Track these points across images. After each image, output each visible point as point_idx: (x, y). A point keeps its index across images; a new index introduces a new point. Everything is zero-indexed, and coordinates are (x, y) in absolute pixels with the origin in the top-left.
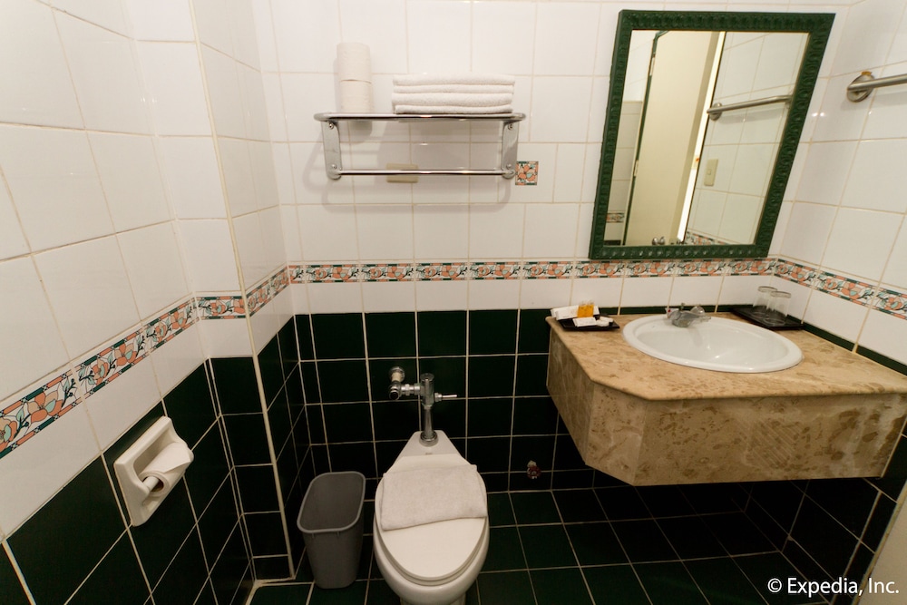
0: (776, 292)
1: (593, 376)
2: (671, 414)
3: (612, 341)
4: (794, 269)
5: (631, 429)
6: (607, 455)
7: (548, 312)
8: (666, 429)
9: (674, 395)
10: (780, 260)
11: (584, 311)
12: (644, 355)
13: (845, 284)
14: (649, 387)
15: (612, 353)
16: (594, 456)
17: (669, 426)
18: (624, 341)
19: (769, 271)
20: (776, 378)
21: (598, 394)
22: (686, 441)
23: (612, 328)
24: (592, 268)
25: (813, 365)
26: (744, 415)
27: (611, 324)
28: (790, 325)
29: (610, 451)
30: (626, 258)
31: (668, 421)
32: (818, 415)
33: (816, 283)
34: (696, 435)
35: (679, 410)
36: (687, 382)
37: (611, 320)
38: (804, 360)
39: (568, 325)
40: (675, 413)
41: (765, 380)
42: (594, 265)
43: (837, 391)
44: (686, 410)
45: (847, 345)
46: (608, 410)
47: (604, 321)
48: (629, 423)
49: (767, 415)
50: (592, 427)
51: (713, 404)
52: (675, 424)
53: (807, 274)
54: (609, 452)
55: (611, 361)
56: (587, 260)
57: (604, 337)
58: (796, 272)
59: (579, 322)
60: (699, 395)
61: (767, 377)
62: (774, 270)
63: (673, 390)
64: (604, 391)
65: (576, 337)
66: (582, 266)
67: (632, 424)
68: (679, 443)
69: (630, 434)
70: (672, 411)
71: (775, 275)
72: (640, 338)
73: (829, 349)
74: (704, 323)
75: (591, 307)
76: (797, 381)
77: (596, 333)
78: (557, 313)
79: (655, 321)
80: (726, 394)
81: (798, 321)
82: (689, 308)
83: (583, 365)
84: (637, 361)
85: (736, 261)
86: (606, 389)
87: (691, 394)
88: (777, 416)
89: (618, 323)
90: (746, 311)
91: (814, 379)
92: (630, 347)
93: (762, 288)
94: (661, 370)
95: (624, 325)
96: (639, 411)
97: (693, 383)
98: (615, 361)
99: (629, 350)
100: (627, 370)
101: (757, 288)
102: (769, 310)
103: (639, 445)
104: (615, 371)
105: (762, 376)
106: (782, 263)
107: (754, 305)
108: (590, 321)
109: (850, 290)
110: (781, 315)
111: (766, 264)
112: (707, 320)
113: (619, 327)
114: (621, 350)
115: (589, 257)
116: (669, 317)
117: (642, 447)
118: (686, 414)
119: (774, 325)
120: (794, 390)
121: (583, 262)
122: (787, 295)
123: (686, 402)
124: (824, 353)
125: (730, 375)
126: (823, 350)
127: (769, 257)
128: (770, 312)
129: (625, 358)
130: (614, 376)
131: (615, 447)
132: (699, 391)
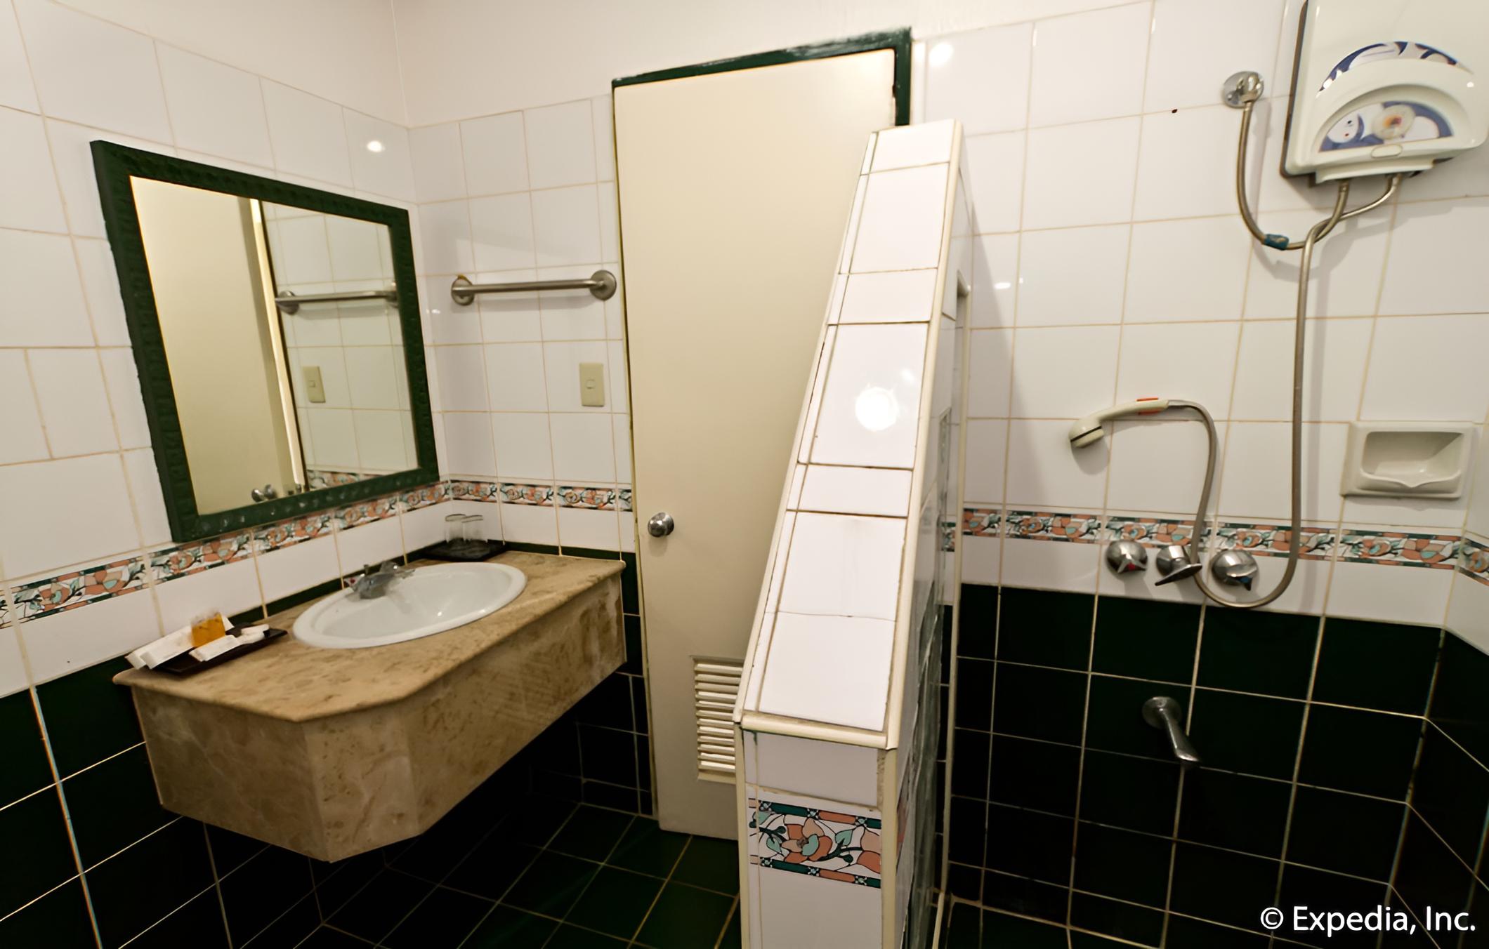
0: (466, 518)
1: (296, 714)
2: (433, 704)
3: (287, 656)
4: (471, 487)
5: (389, 756)
6: (363, 822)
7: (121, 663)
8: (435, 727)
9: (430, 675)
10: (453, 481)
11: (204, 632)
12: (352, 652)
13: (526, 491)
14: (393, 683)
15: (300, 671)
16: (340, 839)
17: (437, 722)
18: (309, 648)
19: (446, 497)
20: (518, 606)
21: (315, 738)
22: (462, 730)
23: (271, 638)
24: (186, 557)
25: (539, 580)
26: (508, 661)
27: (266, 633)
28: (495, 550)
29: (367, 811)
30: (248, 525)
31: (433, 716)
32: (566, 627)
33: (500, 496)
34: (470, 715)
35: (441, 694)
36: (434, 654)
37: (265, 627)
38: (530, 578)
39: (183, 666)
40: (438, 701)
41: (510, 613)
42: (190, 552)
43: (571, 595)
44: (449, 689)
45: (552, 550)
46: (342, 751)
47: (254, 634)
48: (382, 750)
49: (528, 650)
50: (321, 793)
51: (472, 666)
52: (442, 715)
53: (488, 488)
54: (366, 814)
55: (311, 681)
56: (173, 546)
57: (272, 656)
58: (475, 490)
59: (207, 652)
60: (458, 662)
61: (509, 609)
62: (451, 495)
63: (425, 671)
64: (324, 728)
65: (212, 679)
66: (164, 559)
67: (388, 749)
68: (455, 737)
69: (390, 766)
70: (433, 699)
71: (455, 499)
72: (328, 632)
73: (541, 560)
74: (409, 579)
75: (216, 621)
76: (536, 600)
77: (248, 658)
78: (144, 657)
79: (334, 603)
80: (484, 645)
81: (500, 542)
82: (375, 569)
83: (265, 708)
84: (348, 662)
85: (407, 492)
86: (324, 722)
87: (447, 665)
88: (535, 646)
89: (280, 626)
90: (442, 551)
91: (548, 592)
92: (323, 650)
93: (449, 518)
94: (393, 657)
95: (290, 626)
96: (393, 725)
97: (442, 652)
98: (315, 678)
99: (326, 655)
100: (344, 681)
101: (444, 519)
102: (467, 541)
103: (408, 770)
104: (328, 690)
105: (504, 611)
106: (457, 484)
107: (448, 540)
108: (225, 644)
109: (533, 495)
110: (481, 542)
111: (441, 488)
112: (409, 574)
113: (285, 633)
114: (313, 660)
115: (174, 540)
116: (356, 590)
117: (413, 769)
118: (449, 694)
119: (479, 554)
120: (540, 611)
121: (165, 552)
122: (478, 517)
123: (444, 679)
124: (539, 566)
125: (475, 625)
126: (537, 564)
127: (441, 480)
128: (470, 543)
129: (328, 668)
130: (330, 697)
131: (372, 799)
132: (455, 656)
